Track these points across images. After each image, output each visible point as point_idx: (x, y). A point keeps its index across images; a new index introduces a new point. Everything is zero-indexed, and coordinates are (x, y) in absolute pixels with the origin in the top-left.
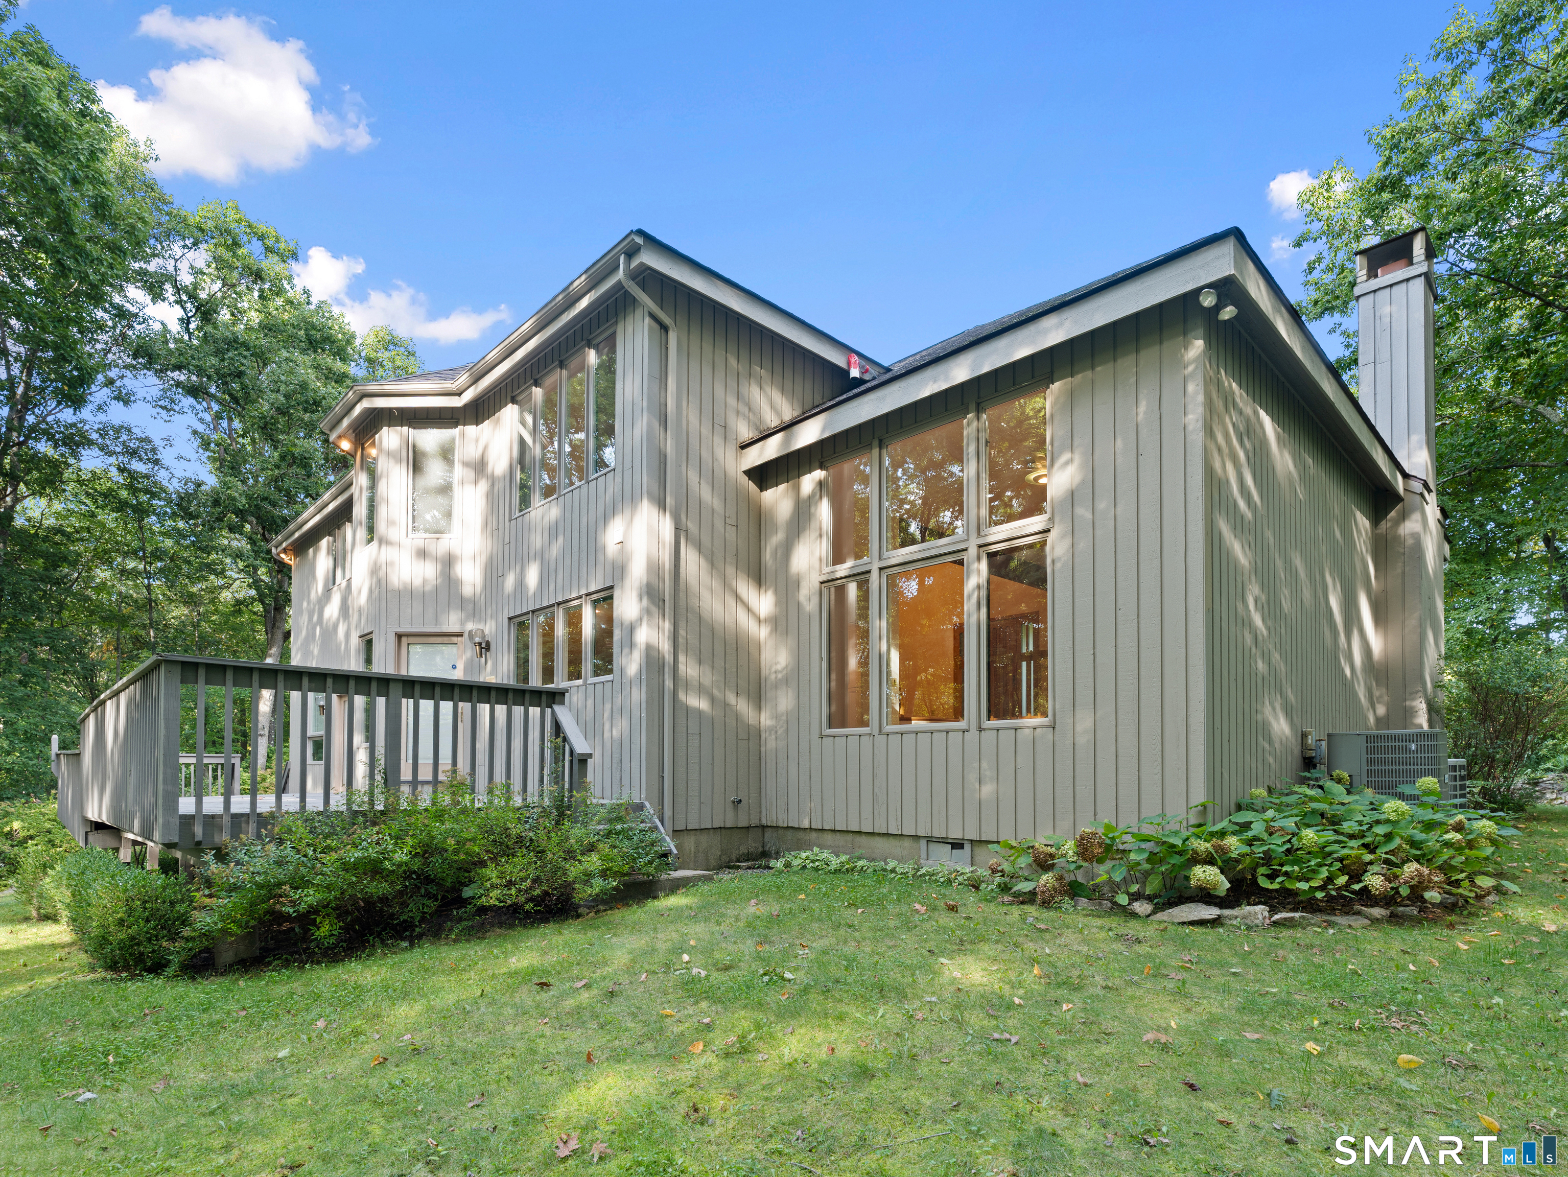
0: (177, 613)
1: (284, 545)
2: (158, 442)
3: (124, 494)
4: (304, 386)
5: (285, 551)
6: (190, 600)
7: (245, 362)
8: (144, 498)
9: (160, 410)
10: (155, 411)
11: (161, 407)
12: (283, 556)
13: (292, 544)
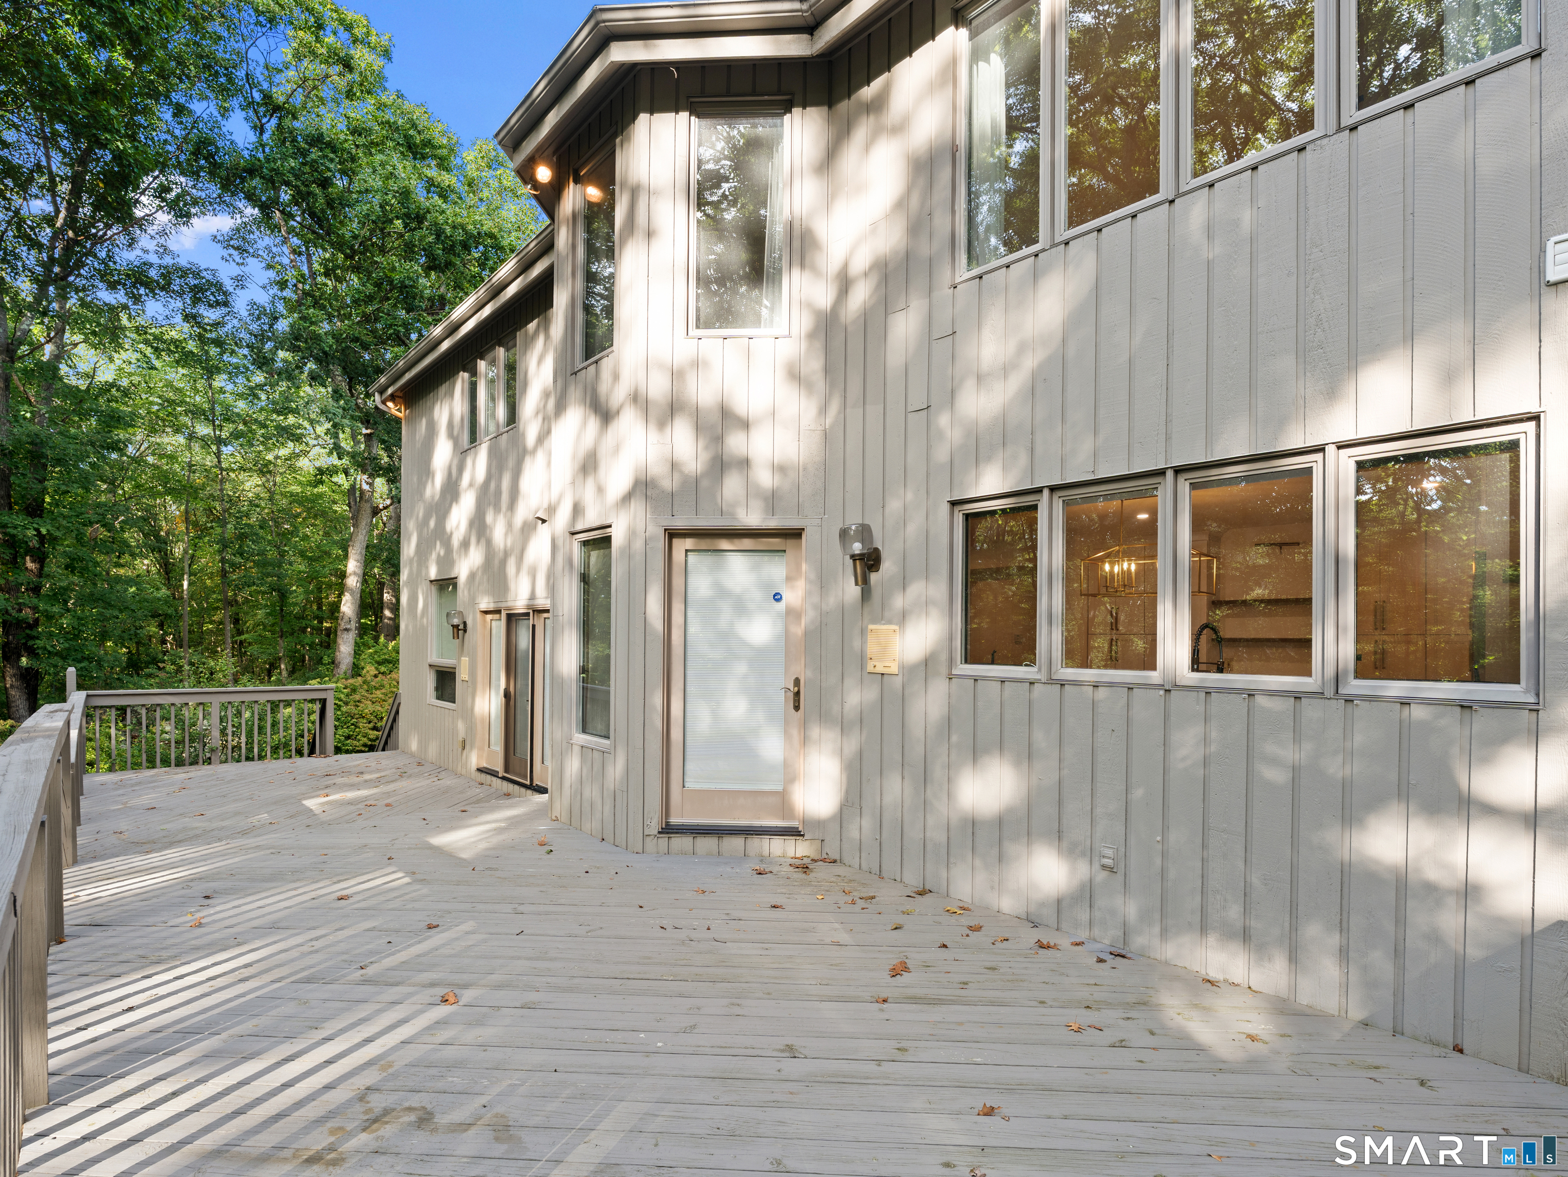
0: (251, 484)
1: (390, 391)
2: (228, 285)
3: (191, 346)
4: (405, 194)
5: (392, 398)
6: (265, 470)
7: (332, 166)
8: (214, 351)
9: (232, 251)
10: (225, 253)
11: (233, 247)
12: (390, 404)
13: (402, 388)
